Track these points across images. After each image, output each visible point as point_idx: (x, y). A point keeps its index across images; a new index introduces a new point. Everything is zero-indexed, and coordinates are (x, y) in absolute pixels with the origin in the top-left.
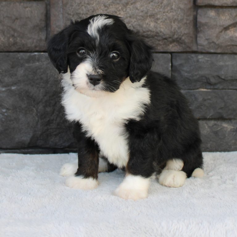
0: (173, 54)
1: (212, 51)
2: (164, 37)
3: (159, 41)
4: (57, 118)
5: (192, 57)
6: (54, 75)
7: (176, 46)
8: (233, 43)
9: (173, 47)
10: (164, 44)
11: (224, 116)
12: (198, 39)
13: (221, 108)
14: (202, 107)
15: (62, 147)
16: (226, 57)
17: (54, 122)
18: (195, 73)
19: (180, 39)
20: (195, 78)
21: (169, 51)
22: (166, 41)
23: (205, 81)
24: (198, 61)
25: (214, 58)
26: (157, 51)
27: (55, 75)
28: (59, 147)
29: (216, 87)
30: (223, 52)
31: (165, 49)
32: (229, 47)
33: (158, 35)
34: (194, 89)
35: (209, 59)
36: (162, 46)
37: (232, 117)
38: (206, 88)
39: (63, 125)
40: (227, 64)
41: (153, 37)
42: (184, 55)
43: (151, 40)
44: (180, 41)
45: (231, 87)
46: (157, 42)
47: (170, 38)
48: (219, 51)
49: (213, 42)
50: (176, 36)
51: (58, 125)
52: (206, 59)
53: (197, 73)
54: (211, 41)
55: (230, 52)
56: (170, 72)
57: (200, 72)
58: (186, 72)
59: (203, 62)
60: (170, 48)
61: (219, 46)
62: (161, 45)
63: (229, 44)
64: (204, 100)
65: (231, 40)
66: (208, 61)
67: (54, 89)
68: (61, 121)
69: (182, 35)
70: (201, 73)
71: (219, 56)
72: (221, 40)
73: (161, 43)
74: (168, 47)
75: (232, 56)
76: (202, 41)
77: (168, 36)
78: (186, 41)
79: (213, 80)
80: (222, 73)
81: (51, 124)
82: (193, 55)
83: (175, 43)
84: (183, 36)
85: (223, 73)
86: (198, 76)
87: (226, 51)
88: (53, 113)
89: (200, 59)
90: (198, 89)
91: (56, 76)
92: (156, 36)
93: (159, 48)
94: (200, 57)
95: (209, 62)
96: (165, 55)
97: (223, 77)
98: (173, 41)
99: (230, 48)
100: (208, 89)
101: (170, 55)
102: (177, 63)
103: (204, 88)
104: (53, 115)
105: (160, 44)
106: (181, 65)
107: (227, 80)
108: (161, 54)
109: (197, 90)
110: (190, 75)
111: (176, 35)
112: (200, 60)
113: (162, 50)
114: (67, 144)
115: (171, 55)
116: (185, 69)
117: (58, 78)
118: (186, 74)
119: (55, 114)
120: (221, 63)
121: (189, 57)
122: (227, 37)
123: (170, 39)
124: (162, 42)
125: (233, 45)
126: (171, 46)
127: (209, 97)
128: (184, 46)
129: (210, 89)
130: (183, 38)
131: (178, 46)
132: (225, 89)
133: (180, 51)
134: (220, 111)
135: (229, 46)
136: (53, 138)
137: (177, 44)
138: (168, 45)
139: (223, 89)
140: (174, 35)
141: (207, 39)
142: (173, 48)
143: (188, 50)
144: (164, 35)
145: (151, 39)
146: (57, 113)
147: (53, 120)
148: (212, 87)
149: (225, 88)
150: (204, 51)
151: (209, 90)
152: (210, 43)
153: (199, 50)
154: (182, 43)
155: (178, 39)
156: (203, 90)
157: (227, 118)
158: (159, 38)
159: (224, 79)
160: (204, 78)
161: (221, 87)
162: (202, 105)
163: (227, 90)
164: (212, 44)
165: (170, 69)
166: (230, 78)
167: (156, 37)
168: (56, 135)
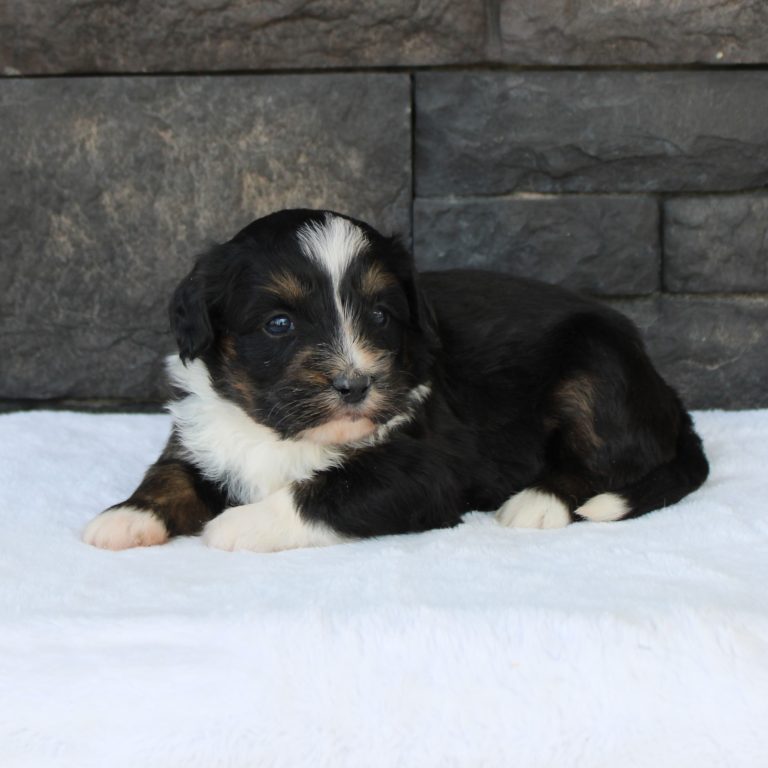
0: (419, 74)
1: (553, 60)
2: (380, 15)
3: (366, 28)
4: (24, 298)
5: (486, 84)
6: (8, 152)
7: (428, 45)
8: (625, 32)
9: (415, 48)
10: (383, 41)
11: (602, 284)
12: (503, 19)
13: (589, 259)
14: (523, 255)
15: (49, 396)
16: (603, 81)
17: (17, 311)
18: (496, 140)
19: (439, 21)
20: (495, 154)
21: (403, 63)
22: (388, 27)
23: (534, 164)
24: (504, 97)
25: (560, 85)
26: (362, 63)
27: (12, 152)
28: (40, 396)
29: (571, 186)
30: (592, 63)
31: (390, 58)
32: (614, 46)
33: (358, 8)
34: (495, 195)
35: (542, 89)
36: (378, 46)
37: (630, 288)
38: (537, 191)
39: (47, 321)
40: (607, 103)
41: (343, 15)
42: (458, 78)
43: (337, 27)
44: (438, 28)
45: (626, 186)
46: (360, 35)
47: (401, 17)
48: (578, 59)
49: (553, 29)
50: (422, 12)
51: (30, 320)
52: (534, 88)
53: (502, 138)
54: (547, 27)
55: (619, 63)
56: (409, 138)
57: (512, 136)
58: (466, 135)
59: (524, 100)
60: (407, 52)
61: (575, 43)
62: (374, 44)
63: (612, 33)
64: (529, 231)
65: (619, 20)
66: (540, 94)
67: (12, 201)
68: (41, 308)
69: (442, 5)
70: (518, 136)
71: (580, 76)
72: (583, 19)
73: (371, 35)
74: (400, 50)
75: (626, 76)
76: (516, 26)
77: (392, 10)
78: (461, 26)
79: (557, 163)
80: (588, 137)
81: (8, 320)
82: (488, 77)
83: (423, 35)
84: (447, 9)
85: (592, 136)
86: (505, 150)
87: (604, 61)
88: (12, 281)
89: (512, 88)
90: (508, 192)
91: (15, 158)
92: (352, 12)
93: (367, 54)
94: (513, 81)
95: (545, 99)
96: (390, 78)
97: (592, 152)
98: (416, 29)
99: (618, 49)
100: (544, 193)
101: (406, 78)
102: (430, 104)
103: (530, 191)
104: (12, 289)
105: (369, 40)
106: (446, 111)
107: (609, 162)
108: (373, 76)
109: (508, 198)
110: (478, 144)
111: (424, 8)
112: (513, 93)
113: (377, 62)
114: (63, 386)
115: (413, 78)
116: (459, 124)
117: (22, 161)
118: (463, 142)
119: (17, 284)
120: (587, 103)
121: (475, 83)
122: (604, 11)
123: (404, 23)
124: (376, 33)
125: (625, 39)
126: (409, 45)
127: (548, 221)
128: (452, 44)
129: (554, 192)
130: (449, 17)
131: (435, 47)
132: (606, 192)
133: (440, 62)
134: (585, 269)
135: (610, 40)
136: (18, 366)
137: (429, 40)
138: (400, 44)
139: (596, 191)
140: (415, 8)
141: (531, 20)
142: (417, 51)
143: (468, 57)
144: (382, 8)
145: (336, 22)
146: (26, 280)
147: (12, 305)
148: (558, 187)
149: (604, 187)
150: (524, 62)
151: (550, 197)
152: (544, 33)
153: (507, 59)
154: (445, 36)
155: (432, 22)
156: (526, 196)
157: (612, 291)
158: (363, 20)
159: (596, 158)
160: (527, 155)
161: (589, 187)
162: (523, 250)
163: (612, 197)
164: (552, 36)
165: (407, 125)
166: (617, 153)
167: (353, 17)
168: (25, 355)
